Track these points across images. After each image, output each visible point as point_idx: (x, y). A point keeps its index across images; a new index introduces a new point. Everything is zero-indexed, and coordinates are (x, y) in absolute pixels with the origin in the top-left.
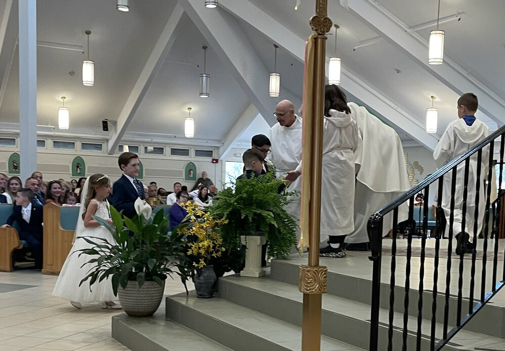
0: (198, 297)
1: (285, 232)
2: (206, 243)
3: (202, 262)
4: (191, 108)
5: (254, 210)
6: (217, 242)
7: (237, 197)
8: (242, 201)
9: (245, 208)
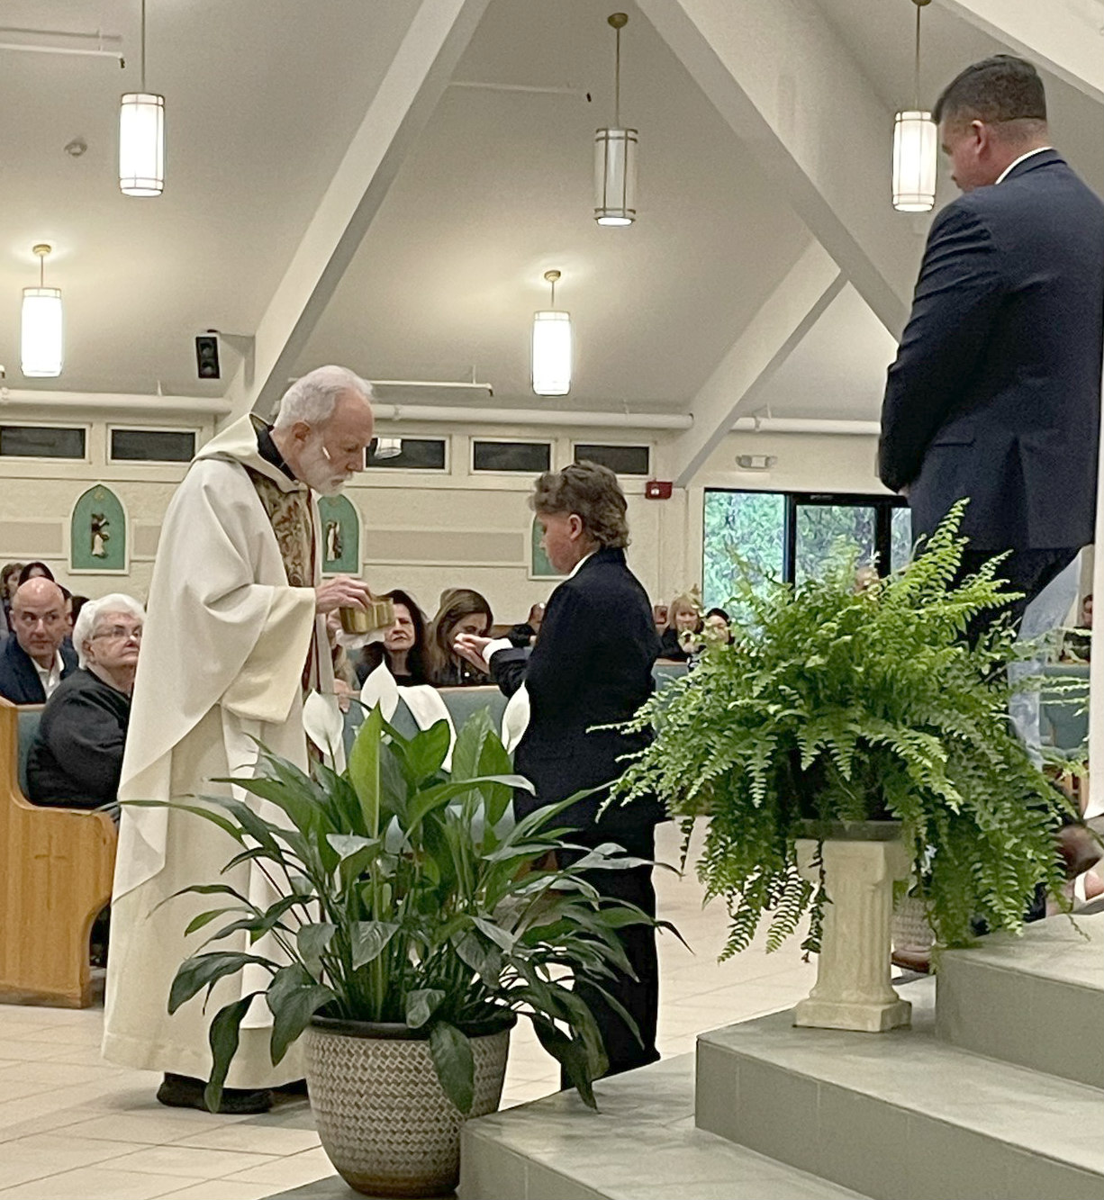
1: (996, 826)
4: (559, 274)
5: (856, 729)
7: (779, 669)
8: (801, 684)
9: (815, 718)
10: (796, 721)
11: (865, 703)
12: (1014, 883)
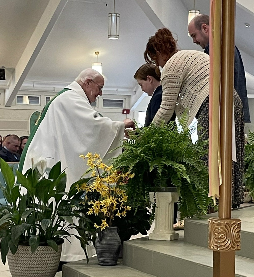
0: (99, 265)
2: (108, 201)
3: (104, 223)
5: (164, 163)
6: (121, 199)
7: (144, 147)
8: (150, 151)
9: (153, 160)
10: (148, 160)
11: (166, 156)
12: (205, 202)
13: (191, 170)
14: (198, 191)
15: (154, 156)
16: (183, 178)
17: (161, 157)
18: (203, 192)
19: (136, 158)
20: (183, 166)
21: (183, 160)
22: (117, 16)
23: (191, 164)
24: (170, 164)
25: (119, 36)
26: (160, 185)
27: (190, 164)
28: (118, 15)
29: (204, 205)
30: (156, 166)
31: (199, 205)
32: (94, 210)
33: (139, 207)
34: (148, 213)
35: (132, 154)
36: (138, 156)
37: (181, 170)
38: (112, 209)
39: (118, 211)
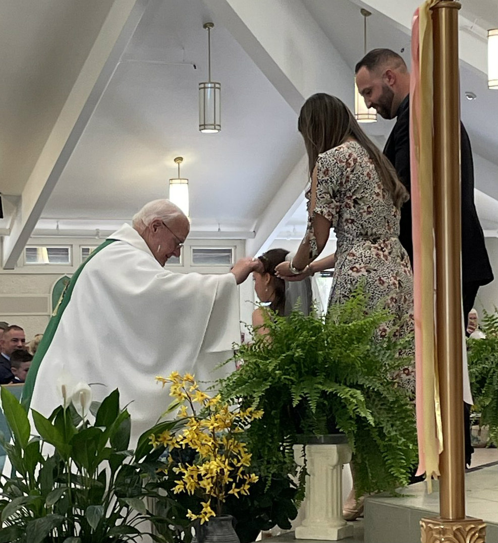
1: (393, 433)
2: (214, 465)
3: (207, 508)
4: (181, 159)
5: (320, 387)
6: (239, 461)
7: (281, 357)
8: (293, 366)
9: (299, 382)
10: (290, 383)
11: (325, 374)
12: (404, 461)
13: (374, 400)
14: (390, 440)
15: (301, 375)
16: (358, 417)
17: (315, 375)
18: (400, 442)
19: (265, 380)
20: (359, 392)
21: (357, 382)
22: (215, 88)
23: (374, 389)
24: (334, 389)
25: (220, 126)
26: (314, 431)
27: (371, 388)
28: (217, 86)
29: (401, 467)
30: (305, 394)
31: (392, 469)
32: (185, 483)
33: (273, 475)
34: (291, 486)
35: (257, 370)
36: (269, 375)
37: (354, 401)
38: (222, 480)
39: (234, 485)
